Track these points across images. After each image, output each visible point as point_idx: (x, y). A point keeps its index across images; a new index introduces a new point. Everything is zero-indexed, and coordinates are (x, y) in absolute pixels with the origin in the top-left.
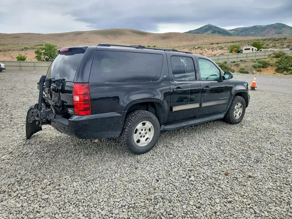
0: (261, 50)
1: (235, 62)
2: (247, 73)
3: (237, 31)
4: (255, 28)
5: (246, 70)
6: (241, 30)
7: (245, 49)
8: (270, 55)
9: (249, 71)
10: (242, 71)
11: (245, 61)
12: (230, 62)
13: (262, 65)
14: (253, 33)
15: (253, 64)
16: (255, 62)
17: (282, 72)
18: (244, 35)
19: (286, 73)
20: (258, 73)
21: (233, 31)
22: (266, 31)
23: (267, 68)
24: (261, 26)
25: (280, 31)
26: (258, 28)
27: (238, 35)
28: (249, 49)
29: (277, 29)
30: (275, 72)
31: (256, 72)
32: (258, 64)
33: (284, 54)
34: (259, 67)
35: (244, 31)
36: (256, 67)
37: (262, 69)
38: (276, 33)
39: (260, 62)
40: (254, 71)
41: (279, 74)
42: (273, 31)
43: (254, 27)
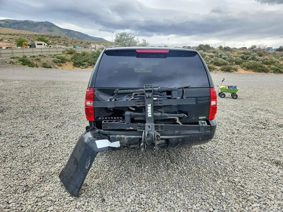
0: (50, 46)
1: (35, 57)
2: (50, 68)
3: (7, 22)
4: (26, 23)
5: (49, 65)
6: (12, 22)
7: (38, 44)
8: (63, 52)
9: (52, 66)
10: (45, 65)
11: (44, 56)
12: (29, 56)
13: (61, 61)
14: (26, 27)
15: (53, 59)
16: (53, 57)
17: (79, 67)
18: (17, 28)
19: (82, 67)
20: (60, 68)
21: (3, 22)
22: (39, 27)
23: (66, 63)
24: (32, 22)
25: (51, 29)
26: (30, 23)
27: (10, 27)
28: (42, 44)
29: (47, 27)
30: (73, 67)
31: (58, 67)
32: (57, 59)
33: (75, 52)
34: (58, 62)
35: (16, 24)
36: (56, 62)
37: (62, 64)
38: (48, 31)
39: (58, 58)
40: (56, 66)
41: (77, 68)
42: (45, 29)
43: (25, 21)
